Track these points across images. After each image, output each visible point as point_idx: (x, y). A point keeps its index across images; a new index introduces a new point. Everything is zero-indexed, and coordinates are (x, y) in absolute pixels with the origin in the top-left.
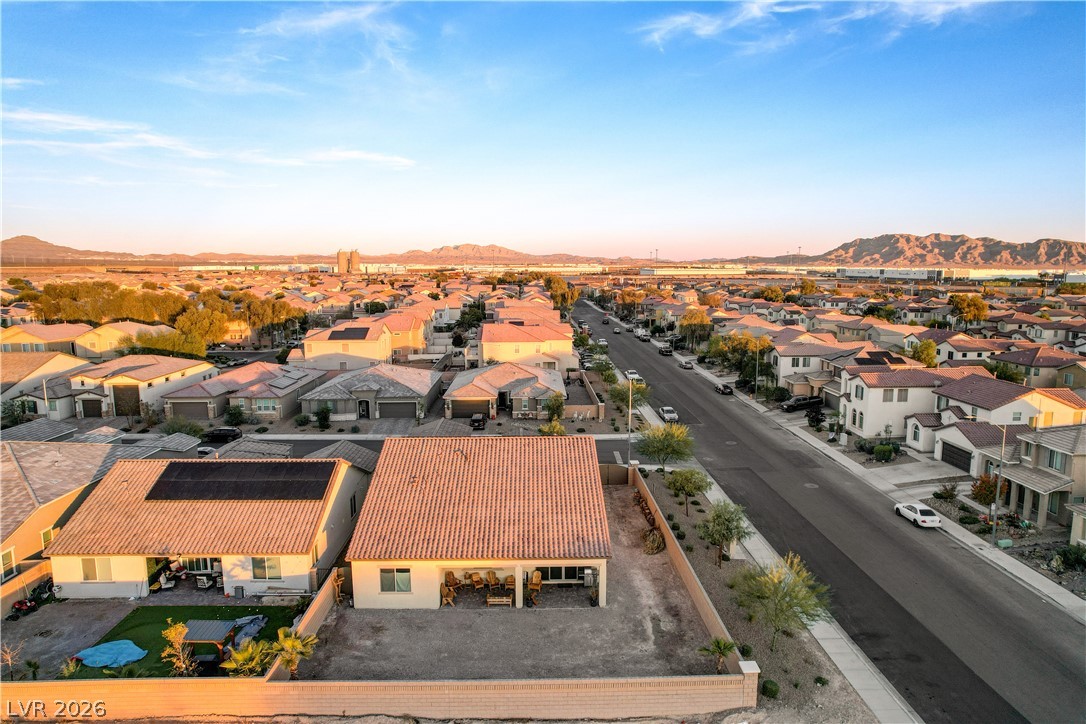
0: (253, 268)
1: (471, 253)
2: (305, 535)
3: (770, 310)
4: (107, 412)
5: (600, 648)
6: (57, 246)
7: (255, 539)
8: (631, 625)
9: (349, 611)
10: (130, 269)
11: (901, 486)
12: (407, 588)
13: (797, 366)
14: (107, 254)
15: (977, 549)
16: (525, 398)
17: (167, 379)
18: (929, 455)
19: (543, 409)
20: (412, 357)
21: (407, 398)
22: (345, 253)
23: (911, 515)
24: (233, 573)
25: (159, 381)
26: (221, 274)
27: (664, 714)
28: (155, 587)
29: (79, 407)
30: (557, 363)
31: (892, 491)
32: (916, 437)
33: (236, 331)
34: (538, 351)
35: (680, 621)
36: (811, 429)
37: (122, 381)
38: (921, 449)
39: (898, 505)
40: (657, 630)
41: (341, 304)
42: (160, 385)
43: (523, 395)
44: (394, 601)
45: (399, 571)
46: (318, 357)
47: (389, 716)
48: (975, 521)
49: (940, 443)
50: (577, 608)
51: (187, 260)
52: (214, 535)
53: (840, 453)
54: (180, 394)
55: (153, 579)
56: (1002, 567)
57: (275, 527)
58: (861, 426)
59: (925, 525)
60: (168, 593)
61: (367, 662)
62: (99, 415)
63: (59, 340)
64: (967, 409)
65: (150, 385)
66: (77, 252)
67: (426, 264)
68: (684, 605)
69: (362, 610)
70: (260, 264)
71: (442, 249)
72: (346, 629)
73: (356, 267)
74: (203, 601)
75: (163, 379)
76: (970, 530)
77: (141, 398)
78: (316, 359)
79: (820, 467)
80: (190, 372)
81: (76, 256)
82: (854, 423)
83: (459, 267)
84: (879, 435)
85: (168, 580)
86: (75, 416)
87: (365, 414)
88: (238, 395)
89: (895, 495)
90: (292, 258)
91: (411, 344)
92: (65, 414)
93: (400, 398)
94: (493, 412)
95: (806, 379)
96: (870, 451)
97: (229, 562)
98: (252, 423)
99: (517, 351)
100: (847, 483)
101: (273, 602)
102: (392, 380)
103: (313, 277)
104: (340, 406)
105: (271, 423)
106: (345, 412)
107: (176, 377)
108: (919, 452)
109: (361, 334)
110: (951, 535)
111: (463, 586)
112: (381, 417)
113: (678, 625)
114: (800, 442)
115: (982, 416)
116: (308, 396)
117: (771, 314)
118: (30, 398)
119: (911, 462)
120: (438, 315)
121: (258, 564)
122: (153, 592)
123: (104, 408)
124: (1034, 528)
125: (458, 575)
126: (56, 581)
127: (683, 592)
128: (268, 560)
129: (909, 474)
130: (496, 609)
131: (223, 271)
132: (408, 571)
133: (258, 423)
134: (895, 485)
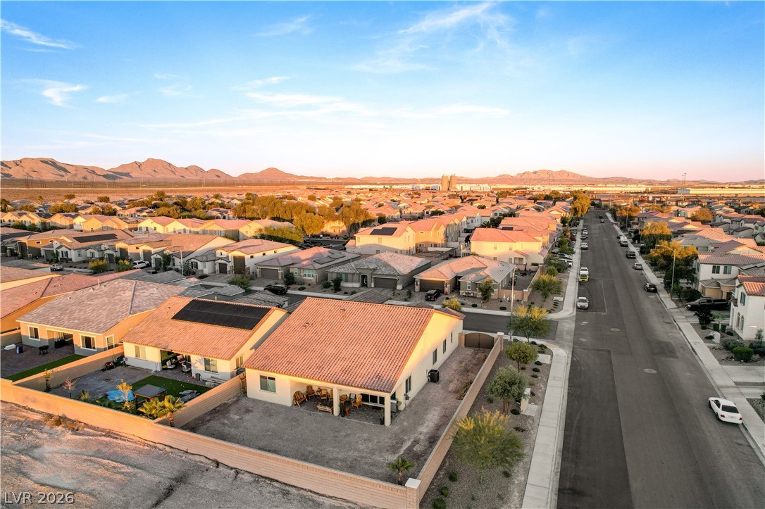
0: (388, 187)
1: (546, 176)
2: (233, 349)
3: (756, 225)
4: (230, 271)
6: (287, 174)
8: (394, 442)
10: (319, 187)
11: (740, 384)
12: (273, 390)
13: (718, 272)
14: (312, 178)
16: (469, 282)
17: (264, 254)
19: (480, 290)
20: (430, 249)
21: (391, 275)
22: (447, 177)
23: (716, 408)
24: (196, 365)
25: (258, 255)
26: (364, 190)
27: (355, 501)
28: (164, 367)
29: (217, 267)
30: (525, 259)
33: (337, 227)
34: (511, 249)
36: (698, 326)
37: (238, 254)
41: (416, 212)
42: (258, 257)
43: (468, 280)
44: (266, 396)
45: (270, 378)
46: (363, 246)
47: (206, 458)
50: (371, 423)
51: (356, 182)
53: (708, 349)
54: (265, 264)
55: (164, 363)
59: (724, 419)
60: (170, 371)
61: (227, 428)
62: (226, 273)
63: (232, 229)
65: (252, 257)
66: (297, 177)
67: (510, 184)
69: (250, 399)
70: (394, 184)
71: (524, 173)
73: (453, 186)
74: (183, 379)
75: (261, 254)
77: (246, 264)
78: (362, 247)
79: (677, 357)
80: (280, 251)
81: (296, 180)
82: (738, 325)
83: (531, 187)
85: (172, 364)
86: (215, 272)
87: (365, 284)
88: (295, 266)
89: (727, 391)
90: (417, 180)
91: (432, 240)
92: (211, 271)
93: (387, 275)
94: (447, 289)
95: (718, 285)
97: (194, 358)
98: (298, 284)
99: (495, 248)
102: (386, 263)
103: (416, 194)
104: (350, 277)
105: (309, 285)
106: (352, 282)
107: (270, 253)
109: (390, 232)
111: (316, 396)
112: (375, 287)
114: (679, 336)
116: (332, 270)
117: (757, 228)
118: (195, 260)
120: (469, 221)
121: (207, 362)
122: (163, 369)
123: (228, 269)
125: (315, 389)
126: (126, 355)
128: (212, 360)
130: (322, 414)
131: (366, 189)
132: (273, 379)
133: (301, 284)
134: (736, 382)
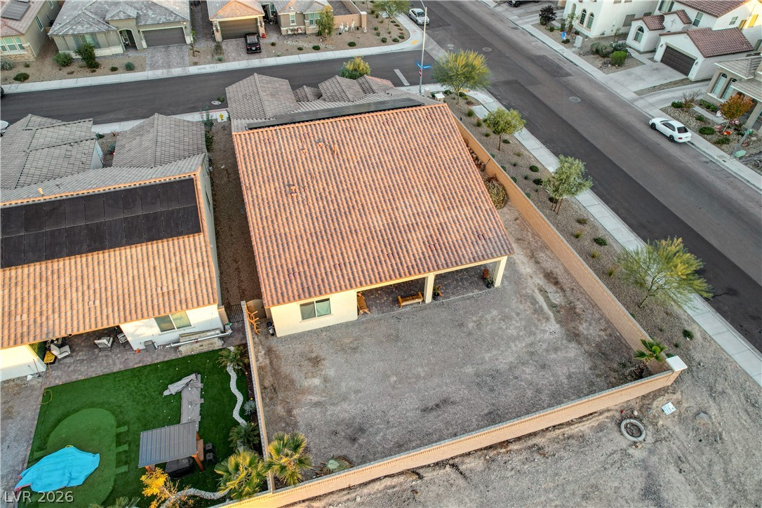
2: (203, 280)
5: (518, 338)
7: (149, 297)
8: (528, 303)
9: (272, 341)
11: (640, 93)
12: (328, 312)
15: (720, 160)
16: (292, 13)
18: (649, 55)
19: (311, 22)
21: (173, 22)
23: (668, 132)
24: (137, 333)
28: (50, 359)
31: (636, 100)
32: (637, 38)
35: (562, 289)
36: (543, 27)
38: (642, 50)
39: (654, 121)
40: (552, 306)
43: (290, 10)
44: (315, 324)
45: (318, 302)
48: (712, 132)
49: (664, 47)
50: (476, 292)
52: (98, 302)
53: (578, 56)
55: (43, 353)
56: (745, 180)
57: (164, 277)
58: (589, 26)
59: (681, 141)
60: (69, 362)
64: (692, 14)
68: (557, 270)
69: (285, 337)
72: (286, 368)
74: (114, 364)
76: (709, 141)
82: (582, 22)
84: (603, 34)
87: (130, 44)
89: (640, 104)
93: (164, 24)
94: (262, 30)
96: (605, 56)
97: (129, 328)
98: (4, 68)
100: (600, 94)
101: (192, 350)
104: (101, 39)
105: (27, 66)
106: (108, 44)
108: (638, 52)
110: (698, 148)
112: (149, 46)
113: (565, 296)
114: (540, 44)
115: (706, 22)
119: (638, 65)
121: (163, 321)
122: (50, 364)
124: (756, 135)
127: (548, 253)
129: (640, 78)
130: (408, 308)
132: (327, 300)
133: (11, 68)
134: (635, 92)
